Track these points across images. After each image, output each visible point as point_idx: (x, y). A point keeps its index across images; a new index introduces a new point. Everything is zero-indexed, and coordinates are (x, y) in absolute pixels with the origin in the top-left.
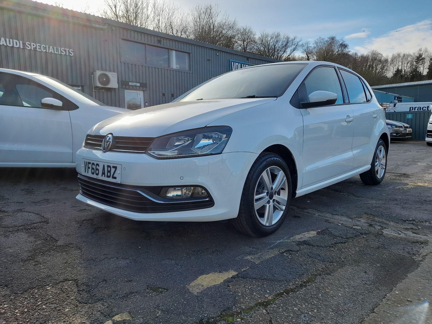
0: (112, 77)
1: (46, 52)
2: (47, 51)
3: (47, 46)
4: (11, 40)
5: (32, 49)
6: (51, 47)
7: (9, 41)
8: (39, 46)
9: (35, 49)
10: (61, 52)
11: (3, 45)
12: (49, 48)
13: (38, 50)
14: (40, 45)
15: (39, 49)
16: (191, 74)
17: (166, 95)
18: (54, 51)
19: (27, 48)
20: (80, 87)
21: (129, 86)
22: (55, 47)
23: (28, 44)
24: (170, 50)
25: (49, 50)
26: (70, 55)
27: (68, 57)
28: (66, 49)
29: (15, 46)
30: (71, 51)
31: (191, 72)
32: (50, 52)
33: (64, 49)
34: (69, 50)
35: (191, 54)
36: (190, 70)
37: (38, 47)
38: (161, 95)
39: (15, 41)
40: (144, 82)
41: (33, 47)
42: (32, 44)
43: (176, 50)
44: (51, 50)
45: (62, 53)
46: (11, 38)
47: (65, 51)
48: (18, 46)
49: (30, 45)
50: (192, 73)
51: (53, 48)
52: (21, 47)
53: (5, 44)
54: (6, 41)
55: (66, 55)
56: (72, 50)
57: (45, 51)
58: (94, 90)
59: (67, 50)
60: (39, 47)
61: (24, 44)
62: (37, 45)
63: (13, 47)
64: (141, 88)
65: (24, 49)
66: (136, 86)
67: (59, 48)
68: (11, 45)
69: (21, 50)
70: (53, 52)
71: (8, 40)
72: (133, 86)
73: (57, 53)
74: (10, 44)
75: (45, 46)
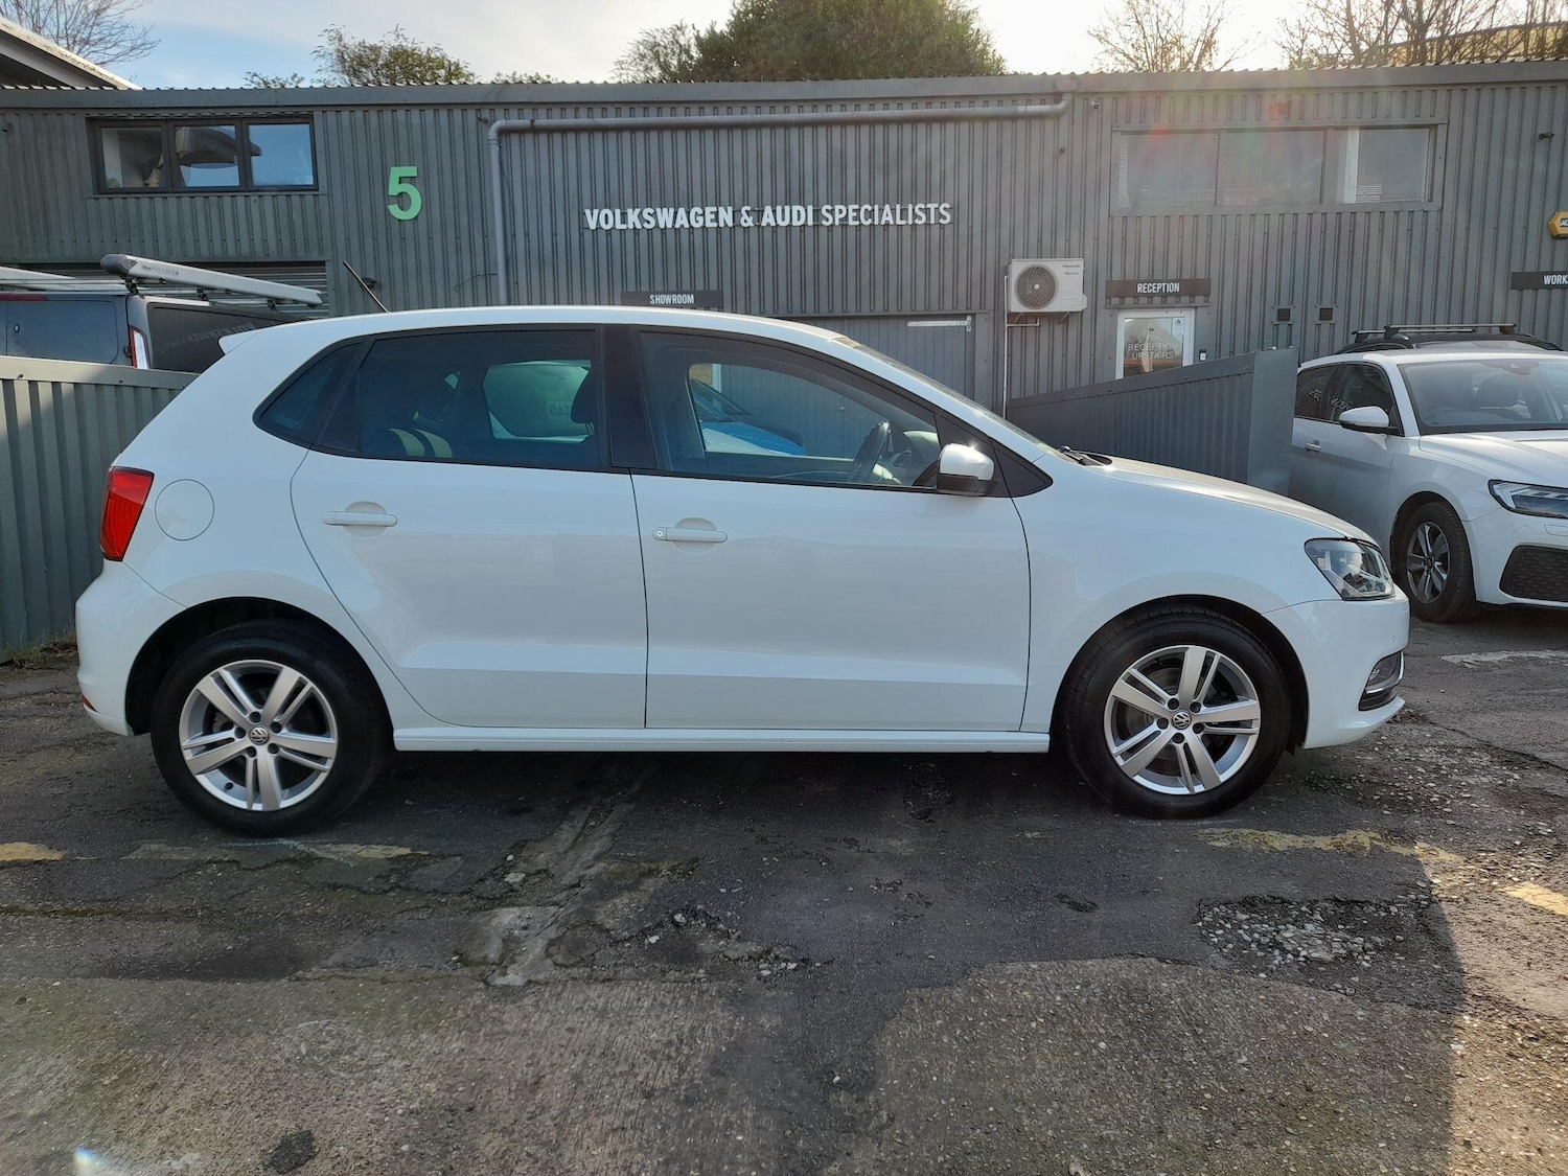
0: (1067, 273)
1: (872, 225)
2: (876, 223)
3: (876, 207)
4: (787, 208)
5: (837, 223)
6: (887, 208)
7: (783, 211)
8: (854, 210)
9: (845, 223)
10: (915, 216)
11: (768, 225)
12: (881, 210)
13: (851, 222)
14: (857, 207)
15: (855, 219)
16: (1433, 218)
17: (1295, 315)
18: (895, 219)
19: (824, 222)
20: (969, 318)
21: (1137, 296)
22: (898, 207)
23: (827, 210)
24: (1329, 131)
25: (880, 219)
26: (942, 221)
27: (936, 231)
28: (929, 206)
29: (795, 223)
30: (945, 209)
31: (1433, 207)
32: (883, 223)
33: (923, 206)
34: (936, 205)
35: (1441, 131)
36: (1431, 200)
37: (852, 214)
38: (1272, 316)
39: (795, 208)
40: (1201, 275)
41: (838, 216)
42: (837, 207)
43: (1363, 128)
44: (888, 217)
45: (917, 221)
46: (788, 202)
47: (927, 211)
48: (802, 222)
49: (832, 212)
50: (1442, 210)
51: (893, 210)
52: (810, 223)
53: (773, 224)
54: (774, 211)
55: (927, 224)
56: (948, 206)
57: (870, 221)
58: (1007, 325)
59: (932, 206)
60: (855, 214)
61: (817, 212)
62: (851, 207)
63: (790, 226)
64: (1185, 299)
65: (816, 226)
66: (1165, 295)
67: (910, 207)
68: (787, 222)
69: (809, 233)
70: (892, 222)
71: (779, 209)
72: (1151, 296)
73: (903, 222)
74: (783, 220)
75: (870, 208)
